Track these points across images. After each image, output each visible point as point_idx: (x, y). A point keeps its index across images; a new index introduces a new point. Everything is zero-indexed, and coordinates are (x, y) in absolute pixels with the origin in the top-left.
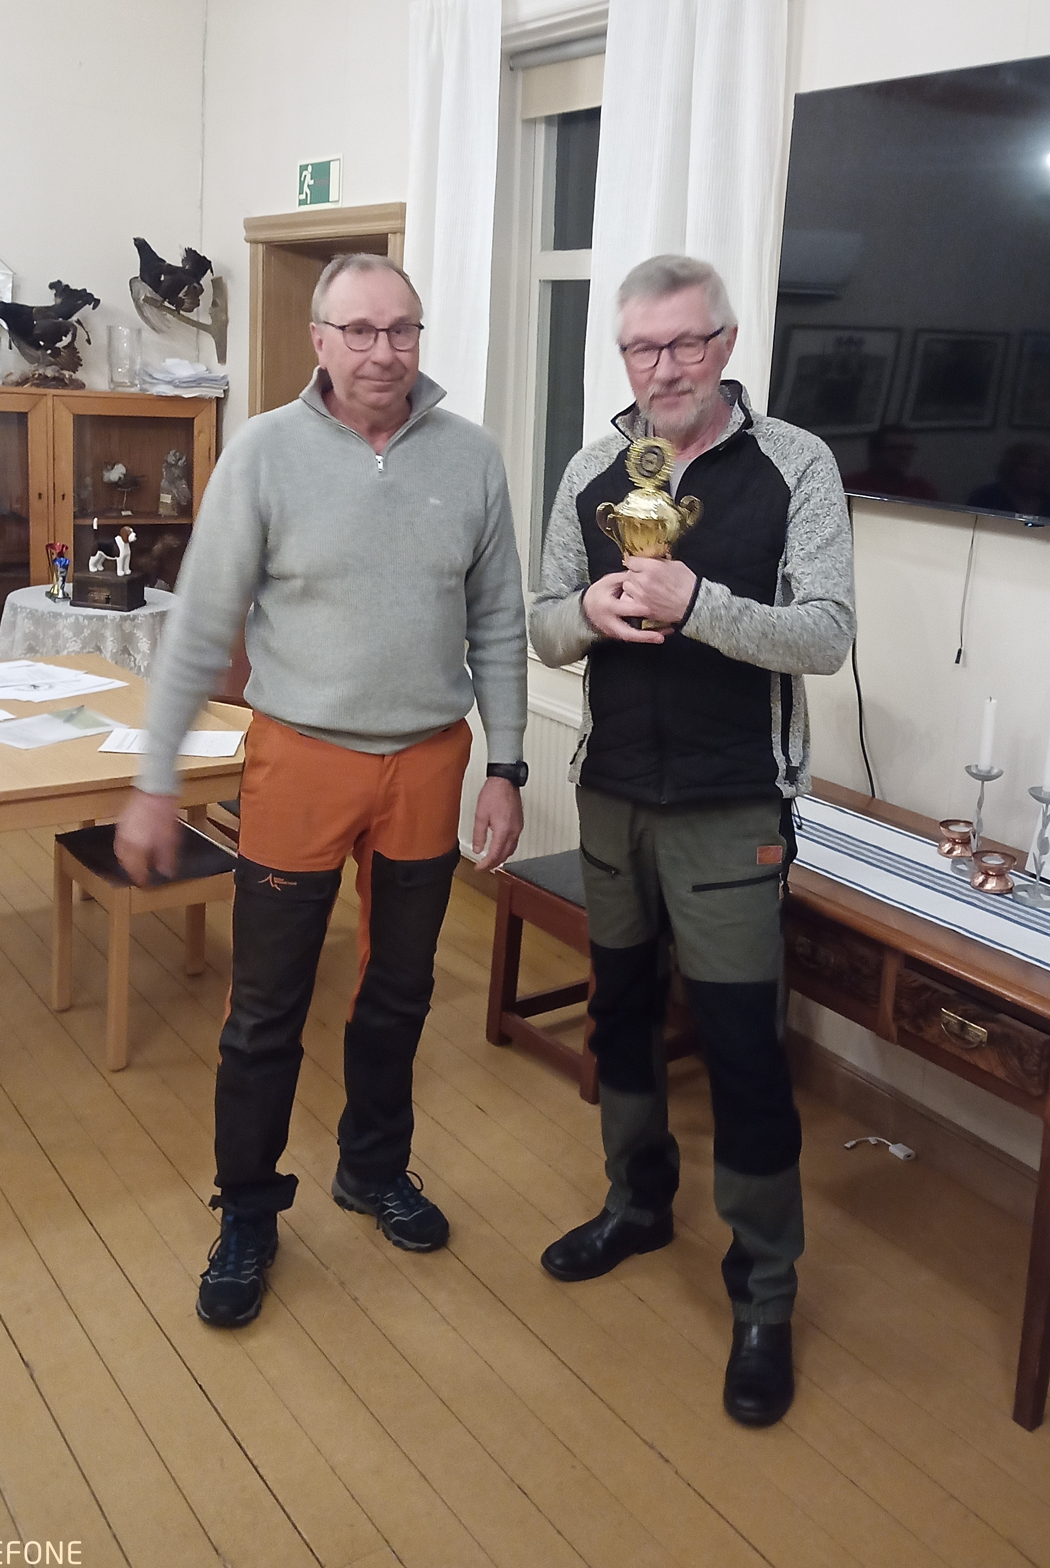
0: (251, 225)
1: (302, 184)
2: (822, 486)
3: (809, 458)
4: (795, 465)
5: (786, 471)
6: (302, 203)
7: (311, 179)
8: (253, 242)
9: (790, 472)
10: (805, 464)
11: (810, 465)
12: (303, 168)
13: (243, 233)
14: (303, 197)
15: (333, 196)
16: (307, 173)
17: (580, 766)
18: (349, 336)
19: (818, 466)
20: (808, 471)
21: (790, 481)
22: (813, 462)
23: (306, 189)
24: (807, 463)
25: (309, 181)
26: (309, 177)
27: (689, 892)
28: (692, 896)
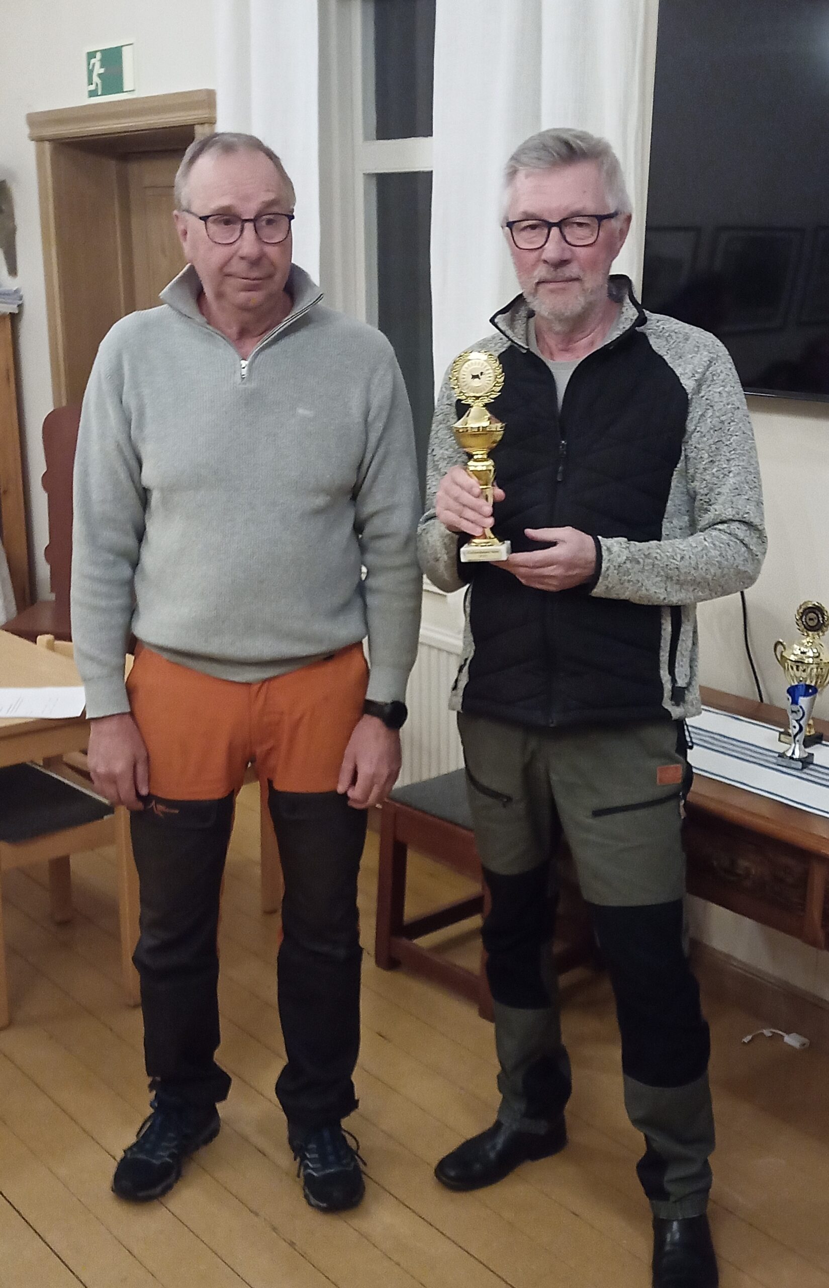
0: (34, 120)
1: (90, 72)
2: (723, 390)
3: (706, 359)
4: (691, 366)
5: (683, 372)
6: (92, 94)
7: (101, 67)
8: (39, 140)
9: (687, 373)
10: (702, 365)
11: (709, 366)
12: (91, 55)
13: (26, 130)
14: (92, 87)
15: (127, 86)
16: (96, 61)
17: (460, 692)
18: (213, 227)
19: (718, 367)
20: (708, 373)
21: (688, 384)
22: (711, 362)
23: (96, 79)
24: (705, 364)
25: (98, 70)
26: (98, 65)
27: (587, 817)
28: (591, 821)
